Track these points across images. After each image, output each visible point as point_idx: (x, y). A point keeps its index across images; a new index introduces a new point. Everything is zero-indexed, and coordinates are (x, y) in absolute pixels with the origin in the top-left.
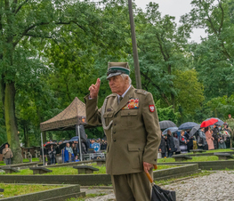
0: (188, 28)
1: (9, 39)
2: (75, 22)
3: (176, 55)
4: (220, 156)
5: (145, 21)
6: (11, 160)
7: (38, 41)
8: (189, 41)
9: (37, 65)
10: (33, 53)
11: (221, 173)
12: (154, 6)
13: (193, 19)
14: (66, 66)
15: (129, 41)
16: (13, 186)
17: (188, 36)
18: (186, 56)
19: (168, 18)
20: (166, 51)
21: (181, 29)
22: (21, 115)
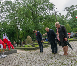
0: (67, 17)
2: (47, 18)
3: (65, 22)
4: (74, 39)
5: (59, 17)
7: (41, 22)
8: (67, 19)
9: (41, 26)
10: (40, 24)
11: (74, 42)
12: (60, 14)
13: (68, 15)
14: (46, 26)
15: (56, 20)
18: (67, 22)
19: (63, 16)
20: (63, 22)
21: (65, 17)
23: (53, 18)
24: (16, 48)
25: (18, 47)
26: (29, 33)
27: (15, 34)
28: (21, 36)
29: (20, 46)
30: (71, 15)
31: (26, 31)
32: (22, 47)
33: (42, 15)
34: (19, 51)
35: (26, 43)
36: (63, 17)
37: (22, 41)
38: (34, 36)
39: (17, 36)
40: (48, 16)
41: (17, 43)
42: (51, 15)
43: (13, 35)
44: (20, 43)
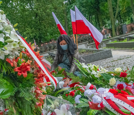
24: (108, 46)
25: (116, 42)
27: (103, 5)
29: (120, 39)
34: (116, 53)
37: (127, 23)
41: (111, 30)
44: (119, 30)
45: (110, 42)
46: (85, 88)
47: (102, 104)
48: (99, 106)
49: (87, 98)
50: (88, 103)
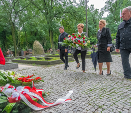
0: (103, 12)
1: (50, 18)
2: (69, 12)
5: (89, 11)
6: (52, 52)
7: (59, 18)
8: (103, 17)
9: (58, 26)
12: (92, 6)
13: (105, 9)
14: (66, 26)
15: (85, 17)
16: (55, 58)
17: (103, 15)
21: (101, 13)
22: (54, 40)
23: (80, 13)
26: (37, 36)
28: (21, 41)
29: (22, 58)
30: (111, 8)
31: (32, 33)
32: (25, 60)
33: (60, 5)
35: (33, 53)
36: (96, 11)
38: (45, 43)
39: (14, 40)
40: (71, 7)
41: (14, 52)
42: (77, 6)
43: (5, 37)
44: (19, 53)
45: (15, 59)
46: (3, 89)
47: (19, 98)
48: (17, 99)
49: (5, 96)
50: (7, 99)
